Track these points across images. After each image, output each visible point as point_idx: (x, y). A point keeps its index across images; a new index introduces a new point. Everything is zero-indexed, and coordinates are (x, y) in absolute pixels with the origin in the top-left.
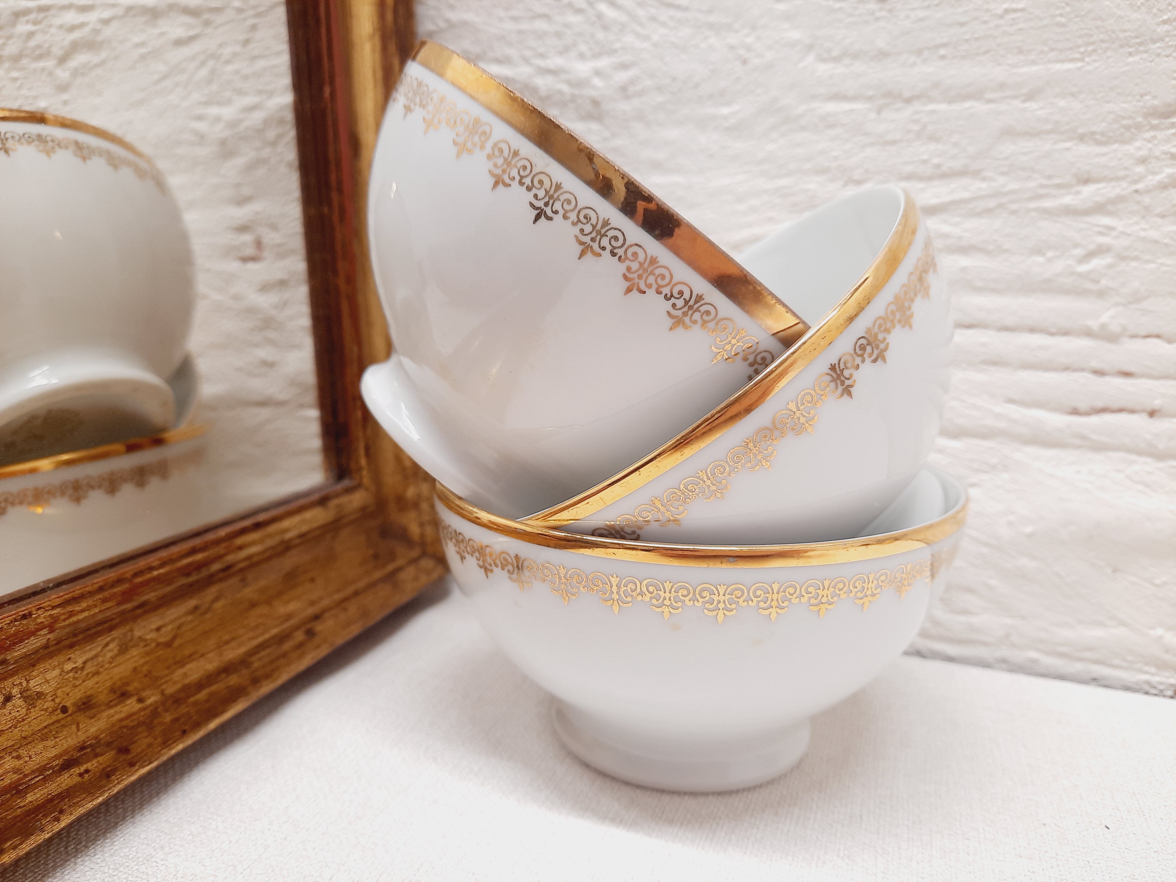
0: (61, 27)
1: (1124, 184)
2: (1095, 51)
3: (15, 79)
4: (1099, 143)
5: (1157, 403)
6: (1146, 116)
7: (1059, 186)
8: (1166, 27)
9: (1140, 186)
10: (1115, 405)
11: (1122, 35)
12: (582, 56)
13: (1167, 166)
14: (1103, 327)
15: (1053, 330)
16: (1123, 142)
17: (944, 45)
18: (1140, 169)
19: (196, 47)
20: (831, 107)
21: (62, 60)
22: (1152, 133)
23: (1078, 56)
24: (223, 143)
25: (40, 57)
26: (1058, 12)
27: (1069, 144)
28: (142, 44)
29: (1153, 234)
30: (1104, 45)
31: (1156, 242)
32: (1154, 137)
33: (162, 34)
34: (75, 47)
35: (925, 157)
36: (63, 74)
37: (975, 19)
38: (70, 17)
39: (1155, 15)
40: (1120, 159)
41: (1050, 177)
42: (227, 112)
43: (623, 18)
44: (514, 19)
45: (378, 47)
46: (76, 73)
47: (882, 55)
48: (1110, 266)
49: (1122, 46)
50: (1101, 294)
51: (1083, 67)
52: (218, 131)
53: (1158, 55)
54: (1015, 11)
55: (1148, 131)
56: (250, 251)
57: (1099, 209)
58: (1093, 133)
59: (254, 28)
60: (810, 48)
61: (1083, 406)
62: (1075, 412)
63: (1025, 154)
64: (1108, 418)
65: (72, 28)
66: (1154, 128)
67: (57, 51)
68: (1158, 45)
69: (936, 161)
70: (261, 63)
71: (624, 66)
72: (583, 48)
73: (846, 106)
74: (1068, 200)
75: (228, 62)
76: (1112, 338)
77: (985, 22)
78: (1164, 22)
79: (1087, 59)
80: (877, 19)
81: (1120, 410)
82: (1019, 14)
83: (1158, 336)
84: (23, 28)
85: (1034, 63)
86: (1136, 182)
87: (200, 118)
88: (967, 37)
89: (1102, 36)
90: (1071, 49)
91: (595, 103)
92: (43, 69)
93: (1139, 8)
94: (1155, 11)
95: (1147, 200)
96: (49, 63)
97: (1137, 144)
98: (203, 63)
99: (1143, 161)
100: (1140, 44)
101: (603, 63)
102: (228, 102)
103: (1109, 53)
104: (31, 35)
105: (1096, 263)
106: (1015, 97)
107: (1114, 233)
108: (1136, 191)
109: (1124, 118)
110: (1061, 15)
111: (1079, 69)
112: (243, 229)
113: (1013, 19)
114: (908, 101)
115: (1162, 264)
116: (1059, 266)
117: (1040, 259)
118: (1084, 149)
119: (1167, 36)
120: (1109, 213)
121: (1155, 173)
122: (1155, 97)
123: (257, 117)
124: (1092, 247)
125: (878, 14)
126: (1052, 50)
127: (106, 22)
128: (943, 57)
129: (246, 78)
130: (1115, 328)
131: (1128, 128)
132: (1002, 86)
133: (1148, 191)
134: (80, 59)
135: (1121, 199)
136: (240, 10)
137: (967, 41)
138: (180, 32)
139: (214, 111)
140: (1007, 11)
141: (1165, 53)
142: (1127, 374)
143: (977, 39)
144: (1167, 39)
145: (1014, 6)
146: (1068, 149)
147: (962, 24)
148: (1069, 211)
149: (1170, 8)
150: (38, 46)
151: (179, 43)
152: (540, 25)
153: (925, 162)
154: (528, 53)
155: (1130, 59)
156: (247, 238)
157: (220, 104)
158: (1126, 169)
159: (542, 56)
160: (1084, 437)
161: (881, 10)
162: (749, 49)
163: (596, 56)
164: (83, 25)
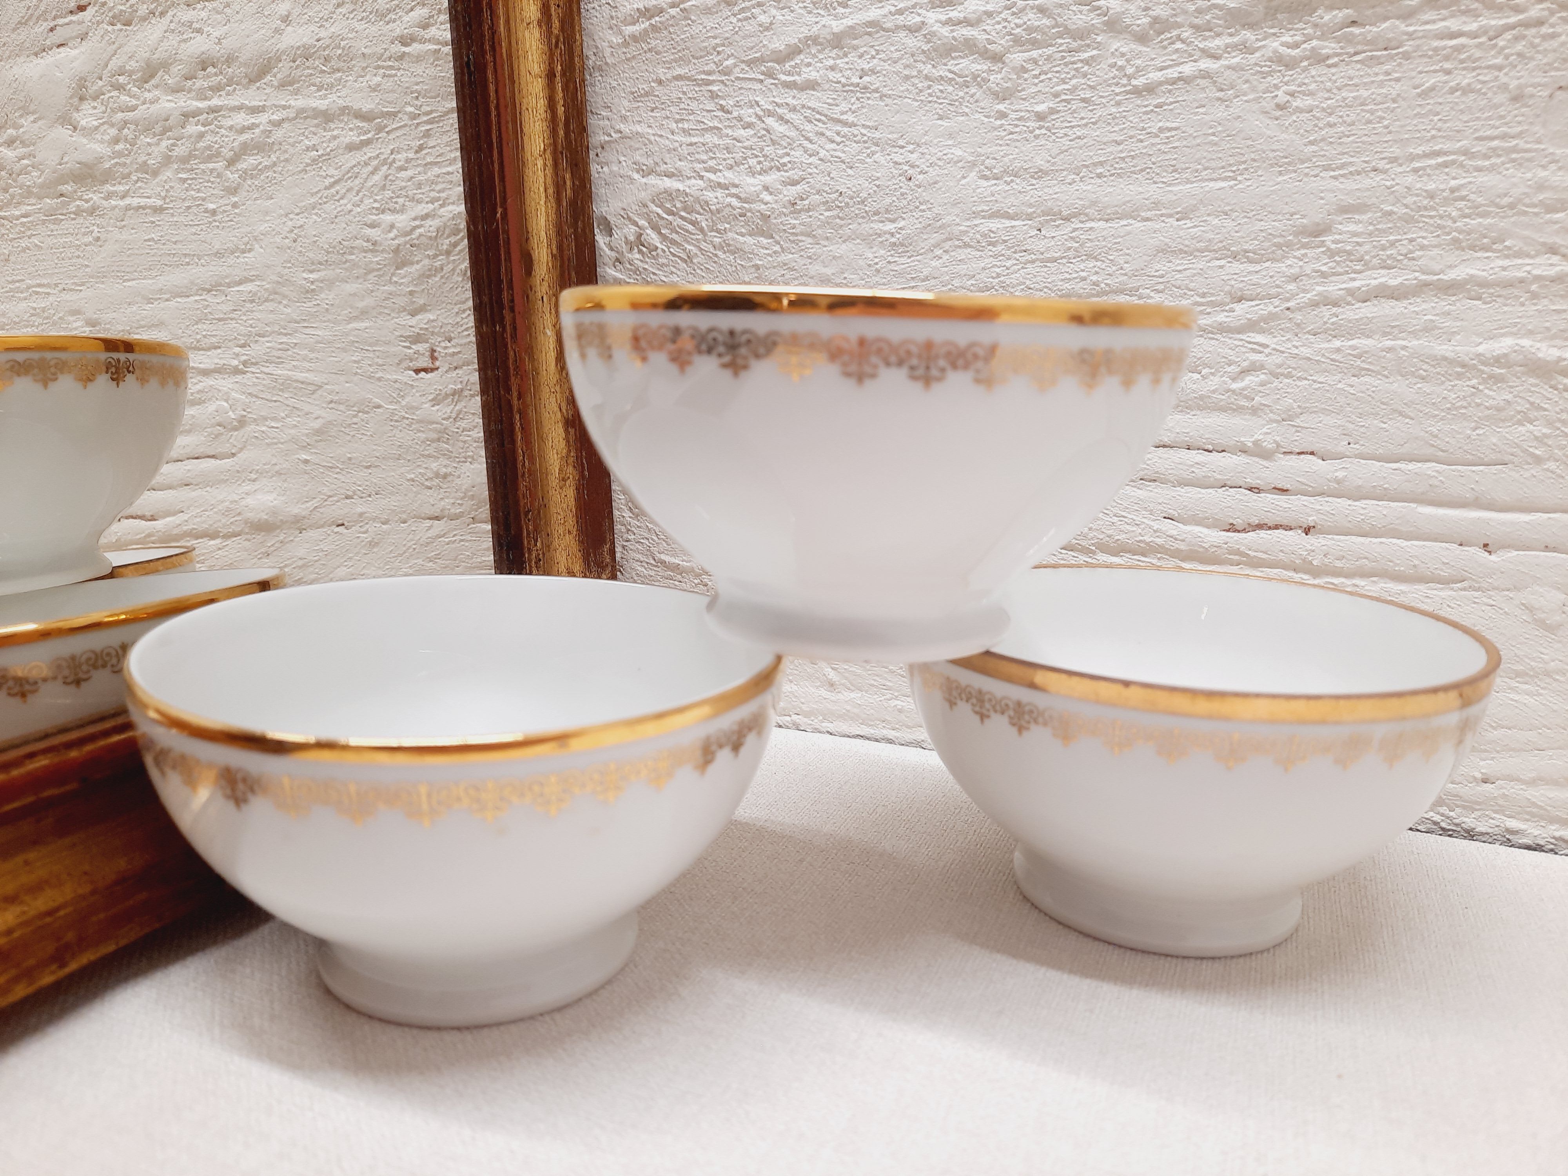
0: (231, 128)
1: (1276, 302)
2: (1246, 169)
3: (184, 180)
4: (1251, 261)
5: (1311, 520)
6: (1296, 234)
7: (1212, 304)
8: (1314, 148)
9: (1289, 304)
10: (1271, 521)
11: (1271, 155)
12: (752, 173)
13: (1317, 284)
14: (1256, 443)
15: (1210, 447)
16: (1273, 260)
17: (1101, 163)
18: (1292, 287)
19: (369, 152)
20: (995, 224)
21: (231, 162)
22: (1303, 251)
23: (1231, 174)
24: (397, 250)
25: (209, 159)
26: (1211, 131)
27: (1222, 262)
28: (314, 148)
29: (1305, 351)
30: (1255, 164)
31: (1309, 359)
32: (1305, 255)
33: (335, 138)
34: (245, 149)
35: (1083, 274)
36: (232, 176)
37: (1131, 137)
38: (240, 119)
39: (1302, 136)
40: (1271, 277)
41: (1203, 295)
42: (402, 220)
43: (793, 134)
44: (686, 132)
45: (550, 163)
46: (245, 175)
47: (1040, 174)
48: (1262, 384)
49: (1272, 166)
50: (1255, 411)
51: (1236, 185)
52: (392, 239)
53: (1307, 175)
54: (1170, 129)
55: (1298, 249)
56: (425, 362)
57: (1252, 326)
58: (1246, 251)
59: (427, 134)
60: (974, 164)
61: (1239, 522)
62: (1232, 528)
63: (1180, 271)
64: (1263, 533)
65: (243, 130)
66: (1304, 246)
67: (227, 153)
68: (1306, 165)
69: (1094, 278)
70: (436, 170)
71: (794, 183)
72: (753, 162)
73: (1008, 223)
74: (1221, 317)
75: (402, 169)
76: (1266, 455)
77: (1142, 141)
78: (1311, 143)
79: (1239, 178)
80: (1037, 137)
81: (1276, 527)
82: (1173, 133)
83: (1312, 453)
84: (192, 129)
85: (1188, 181)
86: (1288, 300)
87: (372, 226)
88: (1123, 155)
89: (1253, 156)
90: (1223, 167)
91: (766, 218)
92: (212, 171)
93: (1287, 128)
94: (1302, 131)
95: (1298, 317)
96: (220, 165)
97: (1289, 262)
98: (376, 169)
99: (1295, 279)
100: (1289, 164)
101: (771, 178)
102: (402, 211)
103: (1260, 173)
104: (201, 135)
105: (1249, 380)
106: (1170, 216)
107: (1267, 351)
108: (1288, 309)
109: (1275, 236)
110: (1213, 134)
111: (1231, 187)
112: (417, 339)
113: (1168, 138)
114: (1067, 219)
115: (1315, 381)
116: (1214, 382)
117: (1196, 376)
118: (1236, 267)
119: (1314, 156)
120: (1262, 331)
121: (1305, 291)
122: (1303, 217)
123: (433, 224)
124: (1245, 364)
125: (1037, 132)
126: (1206, 169)
127: (278, 124)
128: (1099, 176)
129: (419, 186)
130: (1269, 445)
131: (1279, 246)
132: (1156, 204)
133: (1300, 309)
134: (250, 161)
135: (1272, 317)
136: (414, 117)
137: (1123, 159)
138: (353, 137)
139: (388, 218)
140: (1161, 130)
141: (1312, 173)
142: (1284, 491)
143: (1133, 157)
144: (1314, 160)
145: (1169, 125)
146: (1221, 267)
147: (1118, 143)
148: (1223, 329)
149: (1316, 129)
150: (209, 148)
151: (351, 148)
152: (711, 139)
153: (1084, 279)
154: (698, 166)
155: (1280, 179)
156: (422, 347)
157: (393, 211)
158: (1278, 286)
159: (715, 171)
160: (1238, 552)
161: (1040, 128)
162: (912, 166)
163: (763, 172)
164: (254, 126)
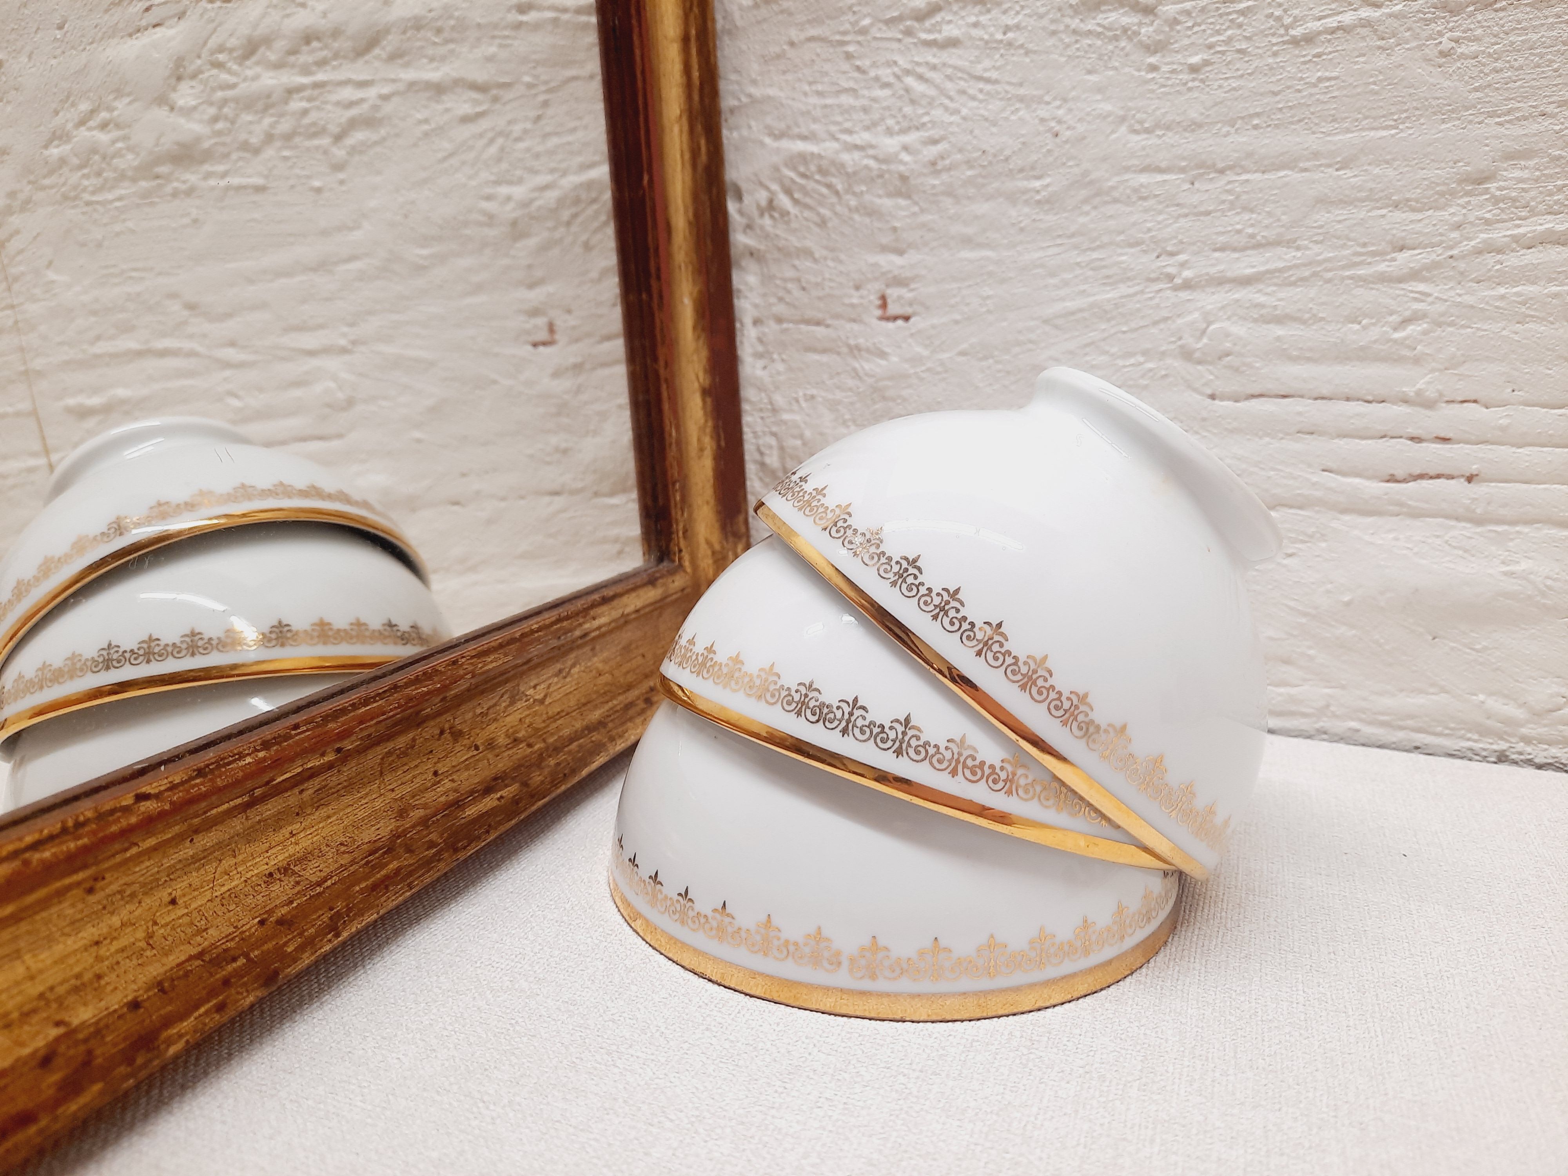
0: (338, 103)
1: (1439, 250)
2: (1408, 118)
3: (286, 158)
4: (1414, 210)
5: (1474, 468)
6: (1460, 182)
7: (1374, 254)
8: (1479, 95)
9: (1454, 252)
10: (1432, 473)
11: (1434, 103)
12: (889, 132)
13: (1481, 231)
14: (1419, 393)
15: (1370, 398)
16: (1437, 209)
17: (1258, 115)
18: (1455, 235)
19: (484, 124)
20: (1144, 179)
21: (338, 138)
22: (1467, 199)
23: (1393, 123)
24: (514, 223)
25: (315, 135)
26: (1372, 80)
27: (1383, 212)
28: (426, 121)
29: (1469, 299)
30: (1417, 113)
31: (1472, 307)
32: (1469, 202)
33: (447, 110)
34: (353, 124)
35: (1239, 227)
36: (339, 153)
37: (1289, 87)
38: (348, 93)
39: (1467, 82)
40: (1434, 225)
41: (1365, 245)
42: (518, 192)
43: (932, 92)
44: (819, 94)
45: (686, 127)
46: (353, 151)
47: (1195, 126)
48: (1425, 333)
49: (1435, 114)
50: (1417, 361)
51: (1397, 134)
52: (509, 212)
53: (1470, 122)
54: (1329, 79)
55: (1461, 197)
56: (543, 335)
57: (1415, 275)
58: (1408, 200)
59: (546, 104)
60: (1123, 119)
61: (1400, 473)
62: (1392, 479)
63: (1339, 222)
64: (1425, 483)
65: (351, 104)
66: (1468, 194)
67: (334, 129)
68: (1470, 112)
69: (1250, 231)
70: (554, 141)
71: (935, 142)
72: (890, 122)
73: (1159, 178)
74: (1382, 267)
75: (518, 139)
76: (1429, 405)
77: (1299, 91)
78: (1476, 90)
79: (1401, 127)
80: (1190, 89)
81: (1438, 476)
82: (1333, 83)
83: (1475, 401)
84: (296, 104)
85: (1348, 131)
86: (1451, 248)
87: (489, 198)
88: (1280, 106)
89: (1415, 104)
90: (1384, 116)
91: (904, 178)
92: (317, 148)
93: (1451, 75)
94: (1466, 78)
95: (1462, 265)
96: (325, 141)
97: (1452, 210)
98: (492, 141)
99: (1458, 227)
100: (1453, 111)
101: (911, 138)
102: (520, 181)
103: (1422, 121)
104: (305, 112)
105: (1412, 329)
106: (1329, 166)
107: (1430, 299)
108: (1451, 257)
109: (1438, 184)
110: (1374, 83)
111: (1393, 136)
112: (535, 312)
113: (1327, 87)
114: (1222, 172)
115: (1478, 329)
116: (1374, 333)
117: (1356, 327)
118: (1398, 215)
119: (1479, 103)
120: (1424, 280)
121: (1469, 239)
122: (1468, 164)
123: (552, 195)
124: (1407, 313)
125: (1190, 84)
126: (1366, 118)
127: (385, 98)
128: (1256, 127)
129: (537, 156)
130: (1431, 394)
131: (1442, 194)
132: (1316, 155)
133: (1463, 257)
134: (359, 136)
135: (1436, 265)
136: (530, 86)
137: (1281, 109)
138: (467, 109)
139: (504, 190)
140: (1320, 80)
141: (1476, 120)
142: (1445, 440)
143: (1291, 108)
144: (1479, 106)
145: (1327, 74)
146: (1383, 216)
147: (1275, 94)
148: (1384, 279)
149: (1482, 75)
150: (314, 124)
151: (466, 120)
152: (846, 100)
153: (1239, 232)
154: (833, 128)
155: (1443, 126)
156: (541, 321)
157: (510, 183)
158: (1441, 235)
159: (849, 132)
160: (1401, 504)
161: (1193, 80)
162: (1060, 122)
163: (904, 131)
164: (362, 100)
